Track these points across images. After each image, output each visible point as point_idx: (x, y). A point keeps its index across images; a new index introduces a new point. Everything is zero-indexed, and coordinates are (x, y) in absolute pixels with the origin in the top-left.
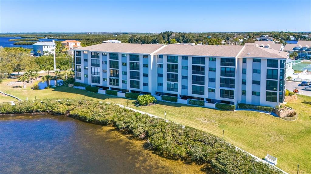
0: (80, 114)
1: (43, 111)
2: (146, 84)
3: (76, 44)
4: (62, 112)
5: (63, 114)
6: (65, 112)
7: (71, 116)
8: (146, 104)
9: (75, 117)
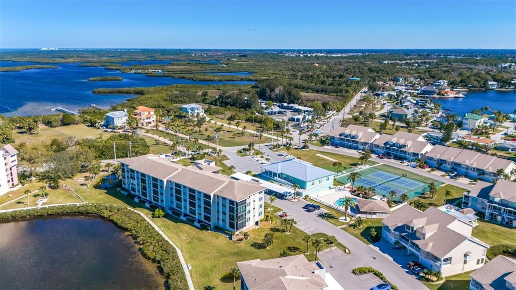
0: (115, 220)
1: (95, 214)
2: (162, 201)
3: (149, 113)
4: (105, 216)
5: (106, 218)
6: (107, 217)
7: (110, 220)
8: (159, 217)
9: (112, 221)
